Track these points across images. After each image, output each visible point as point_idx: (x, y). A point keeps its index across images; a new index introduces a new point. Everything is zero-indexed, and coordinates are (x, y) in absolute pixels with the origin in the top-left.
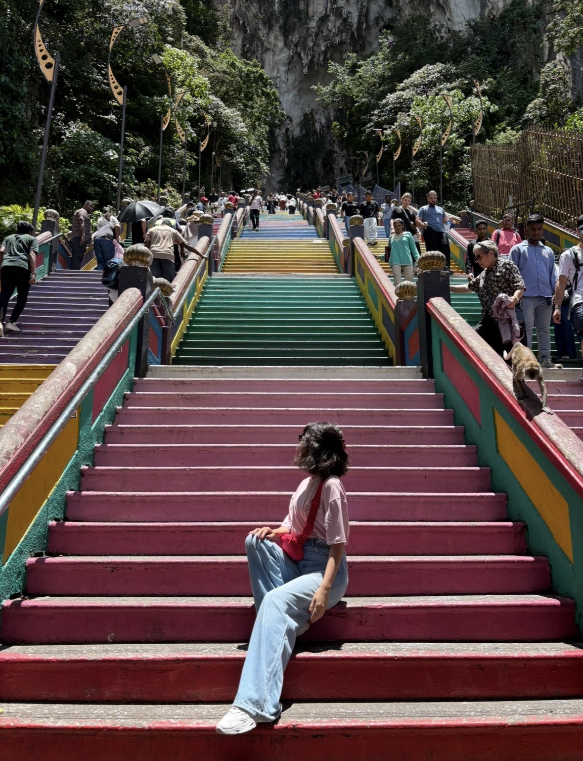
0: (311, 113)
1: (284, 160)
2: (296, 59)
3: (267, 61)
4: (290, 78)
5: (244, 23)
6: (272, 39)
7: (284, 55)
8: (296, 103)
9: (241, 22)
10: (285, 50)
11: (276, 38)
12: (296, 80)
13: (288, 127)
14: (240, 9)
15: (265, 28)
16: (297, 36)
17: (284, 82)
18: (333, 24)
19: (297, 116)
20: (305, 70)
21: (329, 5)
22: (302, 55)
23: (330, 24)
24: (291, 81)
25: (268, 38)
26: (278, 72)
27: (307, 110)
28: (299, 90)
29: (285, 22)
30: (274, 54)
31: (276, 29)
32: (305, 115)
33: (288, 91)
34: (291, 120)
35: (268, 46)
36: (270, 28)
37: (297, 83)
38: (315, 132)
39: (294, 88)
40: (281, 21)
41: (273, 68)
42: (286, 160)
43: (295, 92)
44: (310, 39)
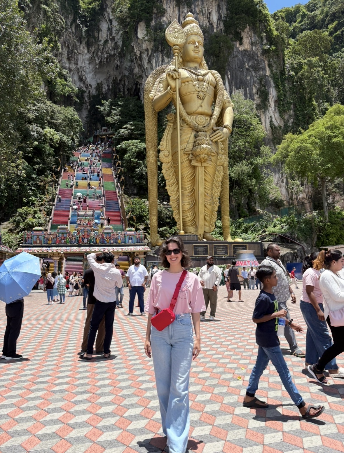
0: (101, 83)
1: (88, 106)
2: (93, 58)
3: (79, 59)
4: (90, 66)
5: (68, 44)
6: (81, 48)
7: (88, 56)
8: (93, 78)
9: (67, 44)
10: (88, 54)
11: (83, 48)
12: (93, 68)
13: (90, 90)
14: (66, 37)
15: (78, 43)
16: (94, 49)
17: (88, 68)
18: (110, 45)
19: (94, 84)
20: (97, 66)
21: (108, 36)
22: (96, 58)
23: (109, 45)
24: (91, 68)
25: (80, 47)
26: (85, 64)
27: (99, 81)
28: (95, 72)
29: (88, 41)
30: (83, 56)
31: (84, 43)
32: (98, 84)
33: (90, 73)
34: (91, 87)
35: (80, 52)
36: (81, 43)
37: (94, 69)
38: (102, 93)
39: (92, 72)
40: (86, 40)
41: (82, 62)
42: (89, 107)
43: (93, 73)
44: (99, 52)
